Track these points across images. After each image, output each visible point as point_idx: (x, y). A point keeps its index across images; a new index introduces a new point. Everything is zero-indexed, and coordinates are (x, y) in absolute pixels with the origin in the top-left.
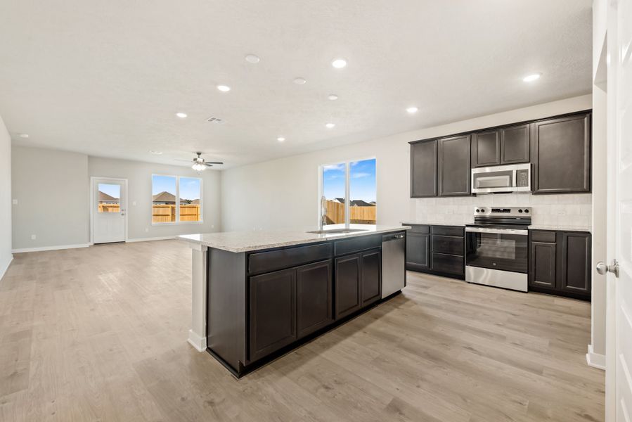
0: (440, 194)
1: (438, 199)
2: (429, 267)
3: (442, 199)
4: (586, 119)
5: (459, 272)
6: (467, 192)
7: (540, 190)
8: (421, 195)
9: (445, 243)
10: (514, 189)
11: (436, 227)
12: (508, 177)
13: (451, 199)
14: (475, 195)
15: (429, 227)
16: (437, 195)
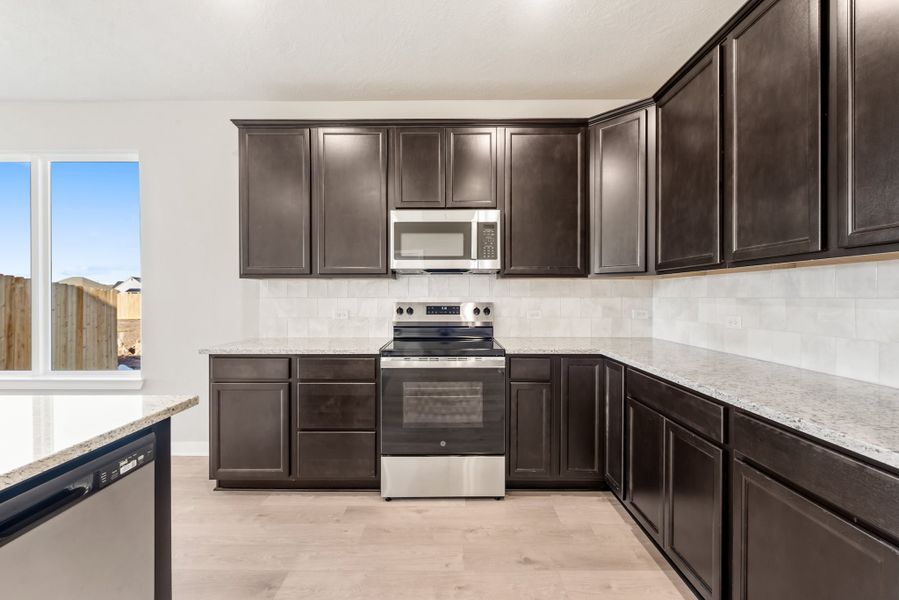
0: (318, 269)
1: (313, 282)
2: (290, 473)
3: (323, 282)
4: (579, 136)
5: (365, 474)
6: (381, 267)
7: (512, 268)
8: (268, 270)
9: (331, 401)
10: (473, 264)
11: (307, 359)
12: (460, 237)
13: (344, 283)
14: (394, 274)
15: (290, 359)
16: (310, 273)
